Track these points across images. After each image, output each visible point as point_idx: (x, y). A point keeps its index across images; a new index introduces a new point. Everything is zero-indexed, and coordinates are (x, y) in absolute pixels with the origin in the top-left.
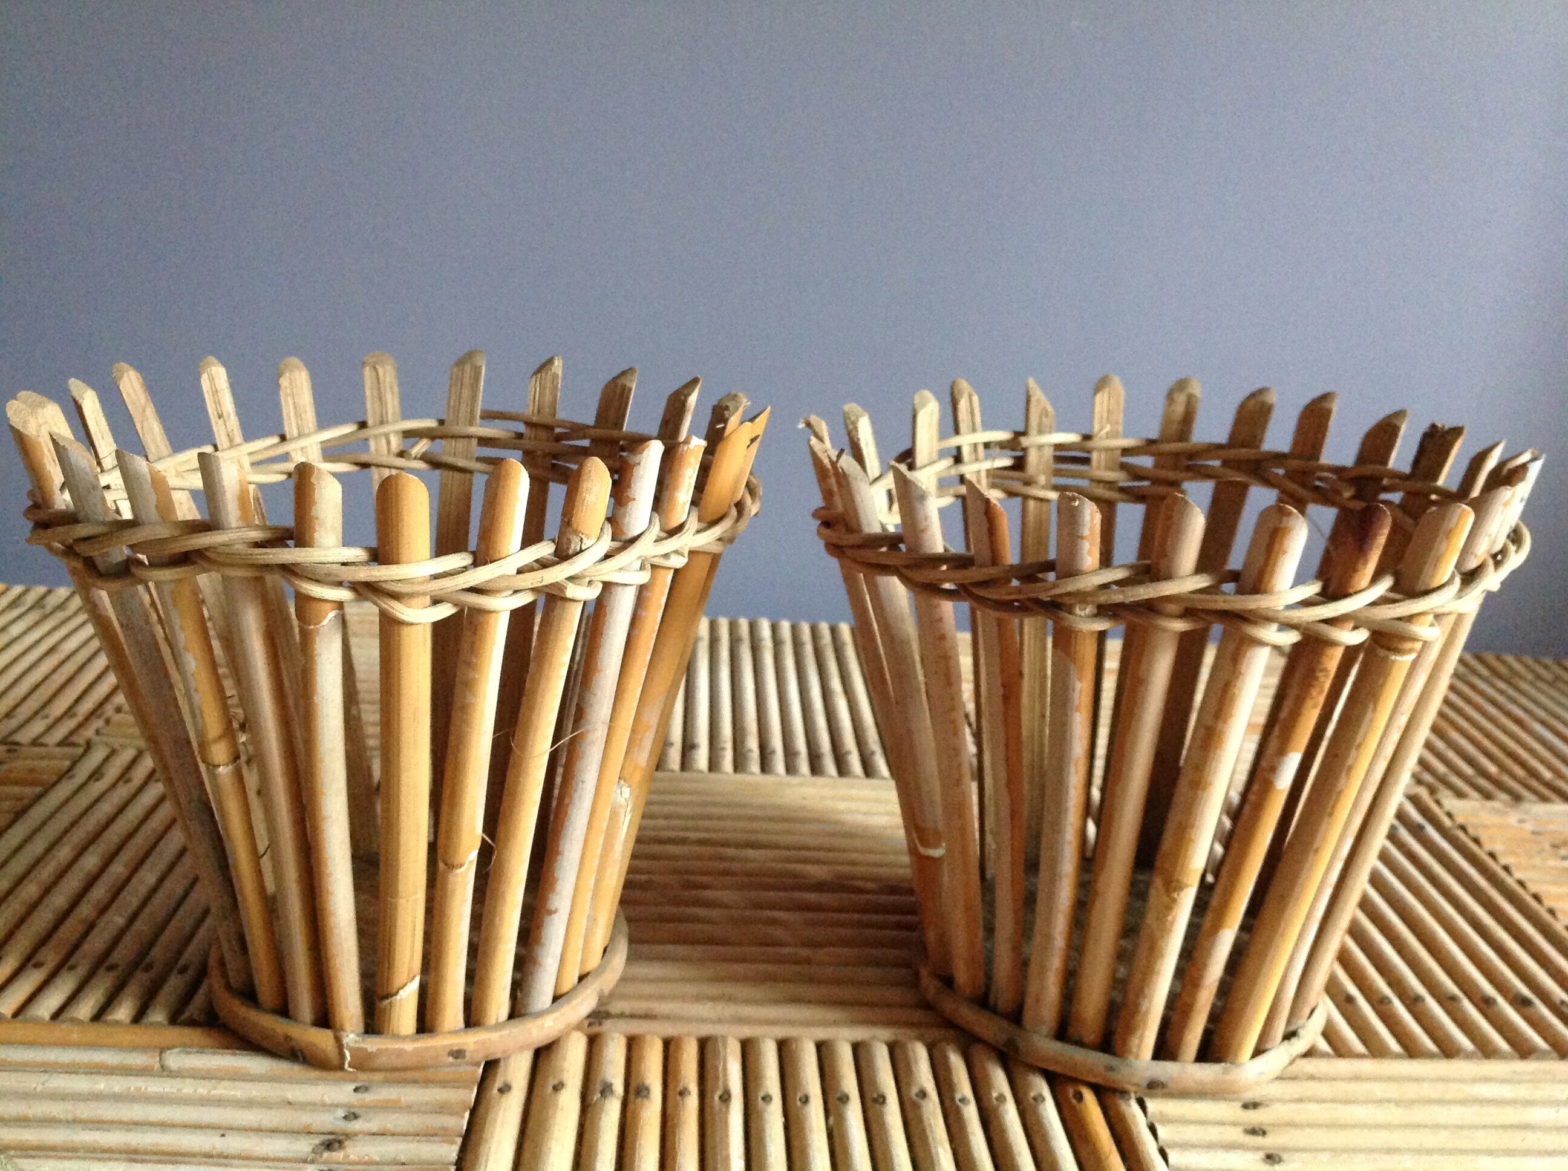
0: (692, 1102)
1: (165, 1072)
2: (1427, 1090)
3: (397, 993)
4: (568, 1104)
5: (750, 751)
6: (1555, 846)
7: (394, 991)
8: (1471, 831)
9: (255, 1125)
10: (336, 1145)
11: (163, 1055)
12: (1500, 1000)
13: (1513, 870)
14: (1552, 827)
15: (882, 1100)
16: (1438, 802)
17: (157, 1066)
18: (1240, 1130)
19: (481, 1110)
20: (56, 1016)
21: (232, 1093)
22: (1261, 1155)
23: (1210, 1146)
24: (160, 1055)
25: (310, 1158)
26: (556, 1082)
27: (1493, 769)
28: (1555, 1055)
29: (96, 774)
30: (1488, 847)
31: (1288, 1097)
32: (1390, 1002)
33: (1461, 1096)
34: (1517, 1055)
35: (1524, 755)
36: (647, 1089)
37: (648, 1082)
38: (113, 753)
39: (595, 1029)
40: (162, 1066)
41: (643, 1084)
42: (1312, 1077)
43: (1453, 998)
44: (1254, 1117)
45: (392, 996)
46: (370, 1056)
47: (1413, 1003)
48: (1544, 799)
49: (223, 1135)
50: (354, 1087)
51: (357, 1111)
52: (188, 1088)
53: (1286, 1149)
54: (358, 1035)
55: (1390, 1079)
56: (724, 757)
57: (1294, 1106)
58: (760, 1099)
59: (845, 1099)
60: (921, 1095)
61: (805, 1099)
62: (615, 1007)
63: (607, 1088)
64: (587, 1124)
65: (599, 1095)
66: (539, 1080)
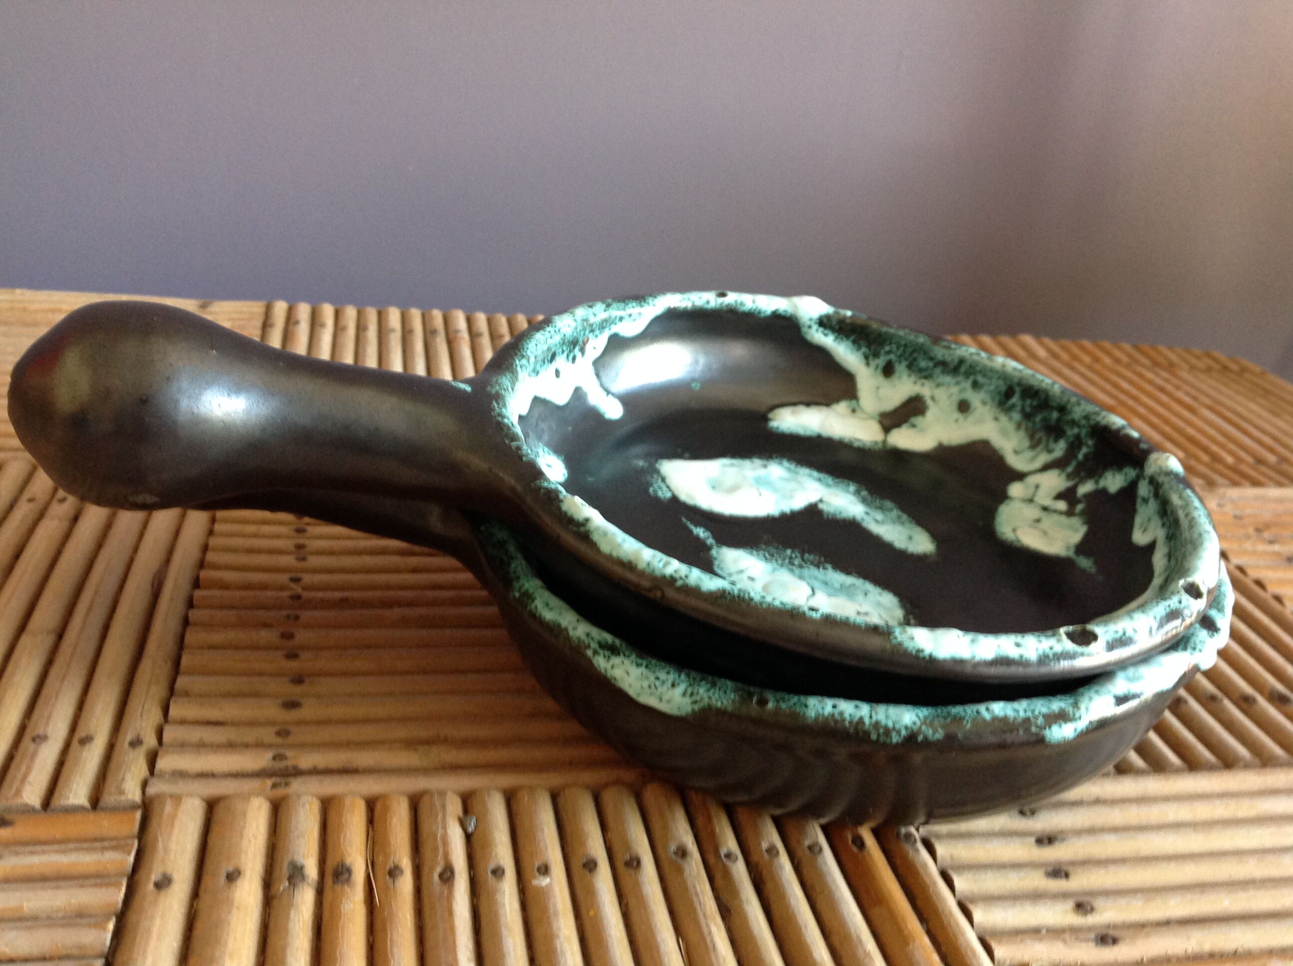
6: (1258, 530)
12: (1260, 699)
14: (1248, 511)
15: (636, 860)
18: (1041, 872)
19: (131, 917)
22: (1070, 904)
26: (231, 868)
33: (1255, 813)
35: (1205, 441)
36: (349, 871)
37: (348, 861)
39: (280, 791)
41: (343, 864)
44: (1052, 855)
53: (1093, 894)
57: (1087, 839)
58: (490, 874)
59: (592, 865)
60: (680, 853)
61: (545, 870)
62: (306, 761)
63: (296, 873)
64: (271, 925)
65: (287, 884)
66: (209, 866)
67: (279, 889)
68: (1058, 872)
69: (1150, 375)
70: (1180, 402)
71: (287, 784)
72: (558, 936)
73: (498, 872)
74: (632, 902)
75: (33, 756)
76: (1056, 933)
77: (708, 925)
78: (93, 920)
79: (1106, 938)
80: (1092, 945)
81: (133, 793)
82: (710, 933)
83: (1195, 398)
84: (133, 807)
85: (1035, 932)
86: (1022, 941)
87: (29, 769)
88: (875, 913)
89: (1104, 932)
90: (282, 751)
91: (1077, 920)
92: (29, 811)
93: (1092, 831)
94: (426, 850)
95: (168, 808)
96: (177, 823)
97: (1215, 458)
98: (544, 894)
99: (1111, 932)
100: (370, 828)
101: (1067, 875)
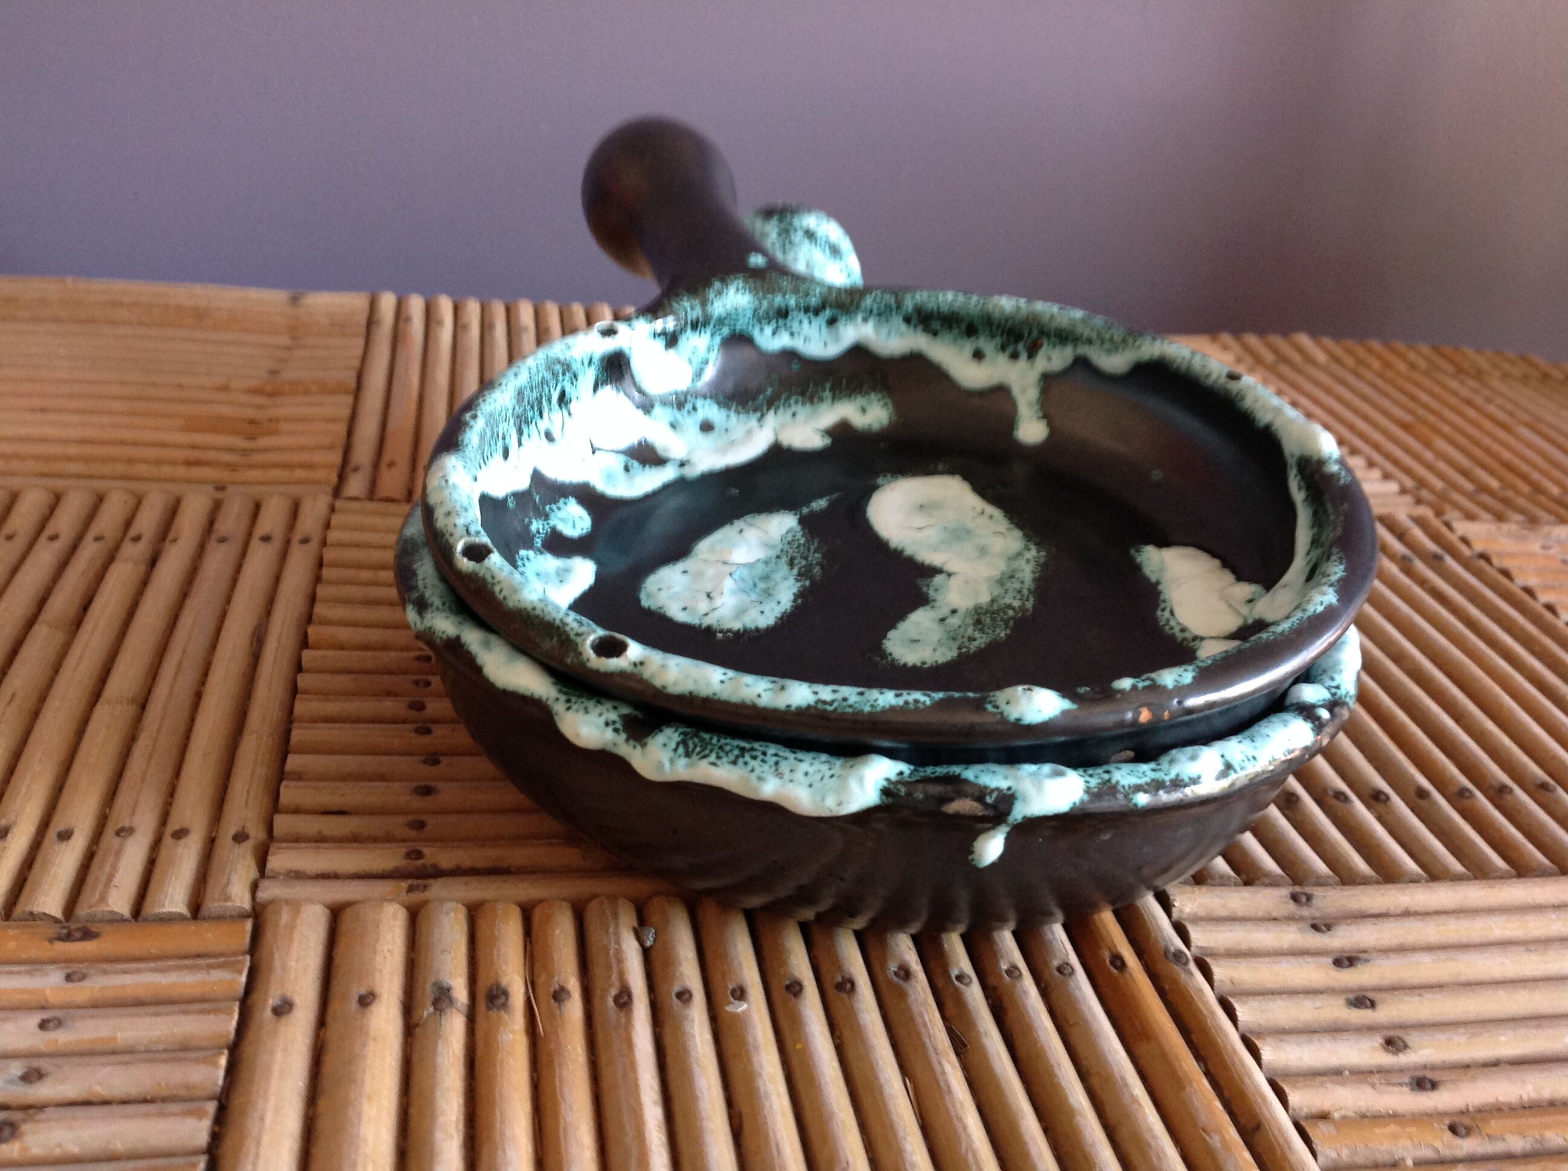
0: (574, 1009)
2: (1557, 924)
4: (384, 1024)
8: (1496, 561)
13: (1558, 609)
15: (848, 986)
16: (1448, 525)
18: (1340, 1001)
19: (247, 1050)
22: (1378, 1040)
23: (1308, 1028)
26: (363, 991)
31: (1384, 943)
32: (1471, 795)
35: (1521, 465)
36: (506, 993)
37: (504, 982)
39: (418, 896)
41: (498, 986)
44: (1354, 979)
47: (1499, 796)
50: (37, 1021)
51: (43, 1064)
53: (1406, 1028)
57: (1398, 961)
58: (674, 998)
59: (797, 988)
60: (902, 973)
61: (740, 994)
62: (445, 858)
63: (443, 996)
64: (415, 1058)
65: (432, 1009)
66: (337, 987)
67: (422, 1017)
68: (1361, 1000)
69: (1454, 384)
70: (1491, 418)
71: (425, 887)
72: (760, 1075)
73: (684, 996)
74: (847, 1035)
75: (118, 854)
76: (1362, 1075)
77: (940, 1063)
78: (202, 1054)
79: (1423, 1083)
80: (1406, 1089)
81: (240, 897)
82: (944, 1073)
83: (1511, 414)
84: (243, 916)
85: (1335, 1074)
86: (1322, 1084)
87: (114, 868)
88: (1142, 1049)
89: (1420, 1074)
90: (418, 846)
91: (1386, 1059)
92: (117, 921)
93: (1402, 949)
94: (598, 972)
95: (285, 917)
96: (296, 935)
97: (1537, 489)
98: (740, 1023)
99: (1429, 1075)
100: (528, 943)
101: (1373, 1005)
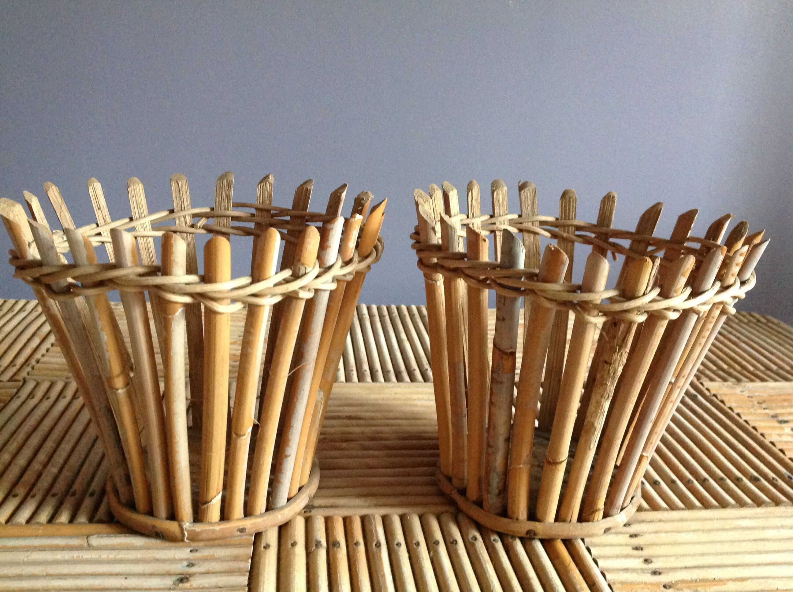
0: (362, 548)
1: (90, 547)
2: (717, 524)
3: (211, 501)
4: (300, 552)
5: (365, 371)
6: (759, 403)
7: (210, 500)
8: (719, 397)
9: (141, 572)
10: (185, 580)
11: (89, 539)
12: (744, 479)
13: (742, 416)
14: (756, 394)
15: (455, 542)
16: (702, 384)
17: (86, 545)
18: (630, 548)
19: (256, 559)
20: (28, 521)
21: (127, 556)
22: (642, 560)
23: (617, 557)
24: (87, 538)
25: (172, 587)
26: (292, 542)
27: (725, 367)
28: (774, 504)
29: (31, 395)
30: (728, 405)
31: (650, 531)
32: (692, 482)
33: (733, 526)
34: (755, 505)
35: (739, 359)
36: (339, 543)
37: (338, 540)
38: (38, 384)
39: (308, 514)
40: (88, 544)
41: (336, 541)
42: (660, 521)
43: (722, 479)
44: (636, 541)
45: (208, 502)
46: (198, 534)
47: (703, 482)
48: (752, 380)
49: (126, 578)
50: (190, 550)
51: (194, 562)
52: (104, 555)
53: (653, 557)
54: (190, 523)
55: (697, 520)
56: (353, 374)
57: (653, 535)
58: (395, 545)
59: (437, 543)
60: (474, 539)
61: (418, 544)
62: (316, 503)
63: (318, 544)
64: (310, 562)
65: (315, 548)
66: (283, 541)
67: (312, 551)
68: (638, 548)
71: (310, 512)
74: (454, 556)
77: (485, 564)
78: (242, 559)
79: (655, 573)
80: (649, 575)
86: (619, 573)
89: (655, 570)
91: (645, 566)
93: (656, 532)
94: (369, 537)
97: (744, 368)
98: (418, 553)
99: (659, 571)
100: (345, 528)
101: (642, 550)
